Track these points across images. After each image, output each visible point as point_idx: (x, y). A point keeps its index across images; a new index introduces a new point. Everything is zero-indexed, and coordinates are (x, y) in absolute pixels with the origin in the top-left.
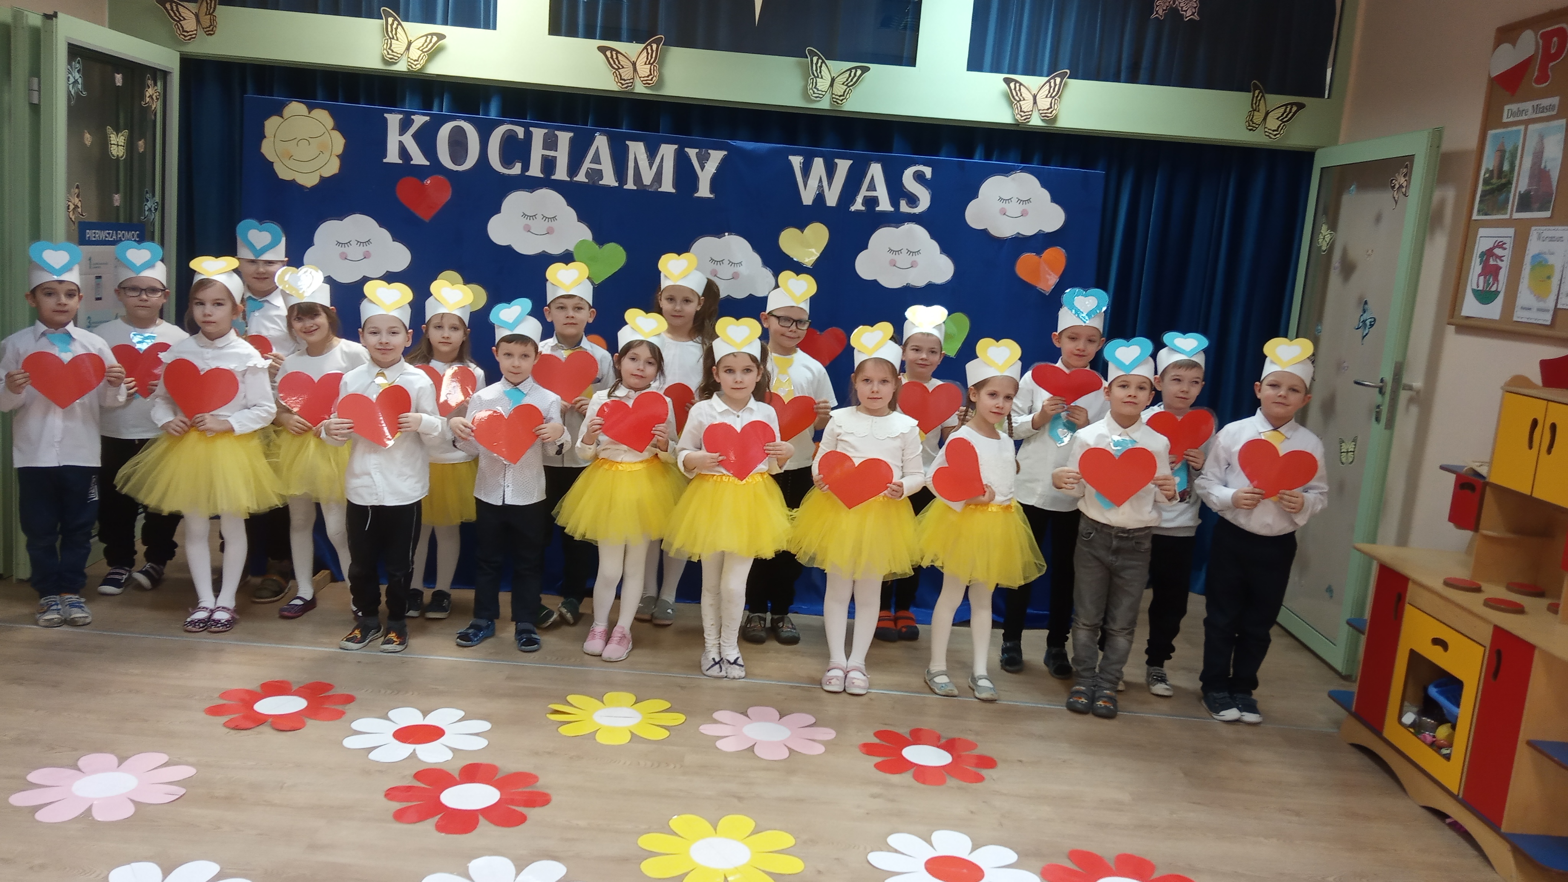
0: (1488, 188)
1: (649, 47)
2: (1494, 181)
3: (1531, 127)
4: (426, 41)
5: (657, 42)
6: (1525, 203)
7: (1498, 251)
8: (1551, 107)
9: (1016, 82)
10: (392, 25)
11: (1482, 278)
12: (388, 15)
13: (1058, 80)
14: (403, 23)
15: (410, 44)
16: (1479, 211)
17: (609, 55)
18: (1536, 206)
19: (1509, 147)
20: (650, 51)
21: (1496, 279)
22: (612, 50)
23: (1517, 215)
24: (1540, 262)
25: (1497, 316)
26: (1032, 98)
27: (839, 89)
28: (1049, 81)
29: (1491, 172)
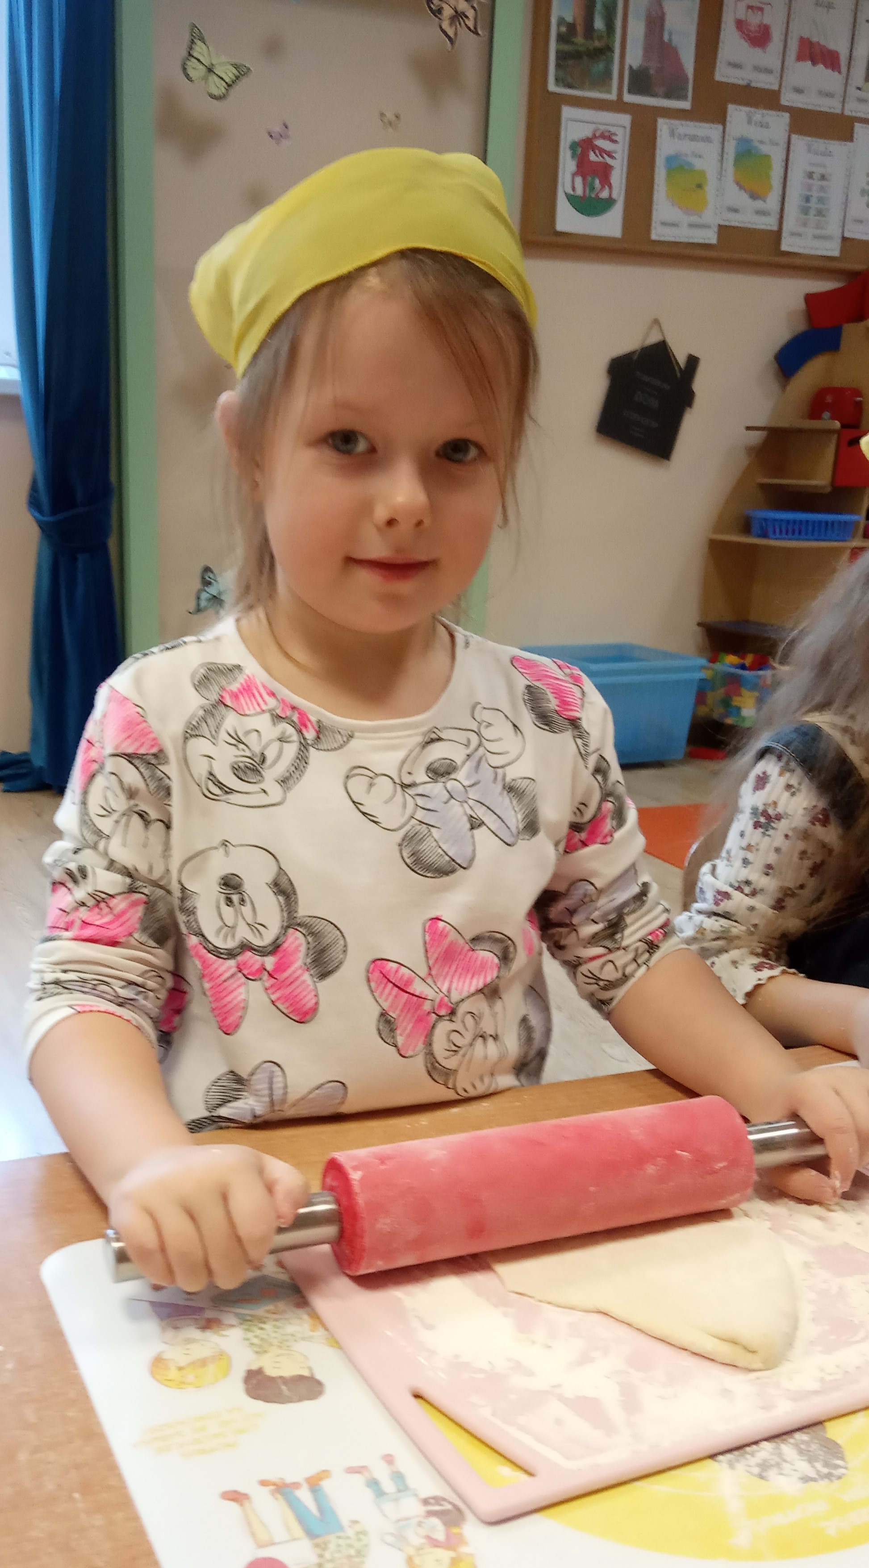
6: (640, 83)
7: (599, 143)
16: (557, 80)
18: (661, 90)
21: (606, 182)
23: (628, 98)
24: (677, 165)
25: (617, 231)
29: (571, 27)
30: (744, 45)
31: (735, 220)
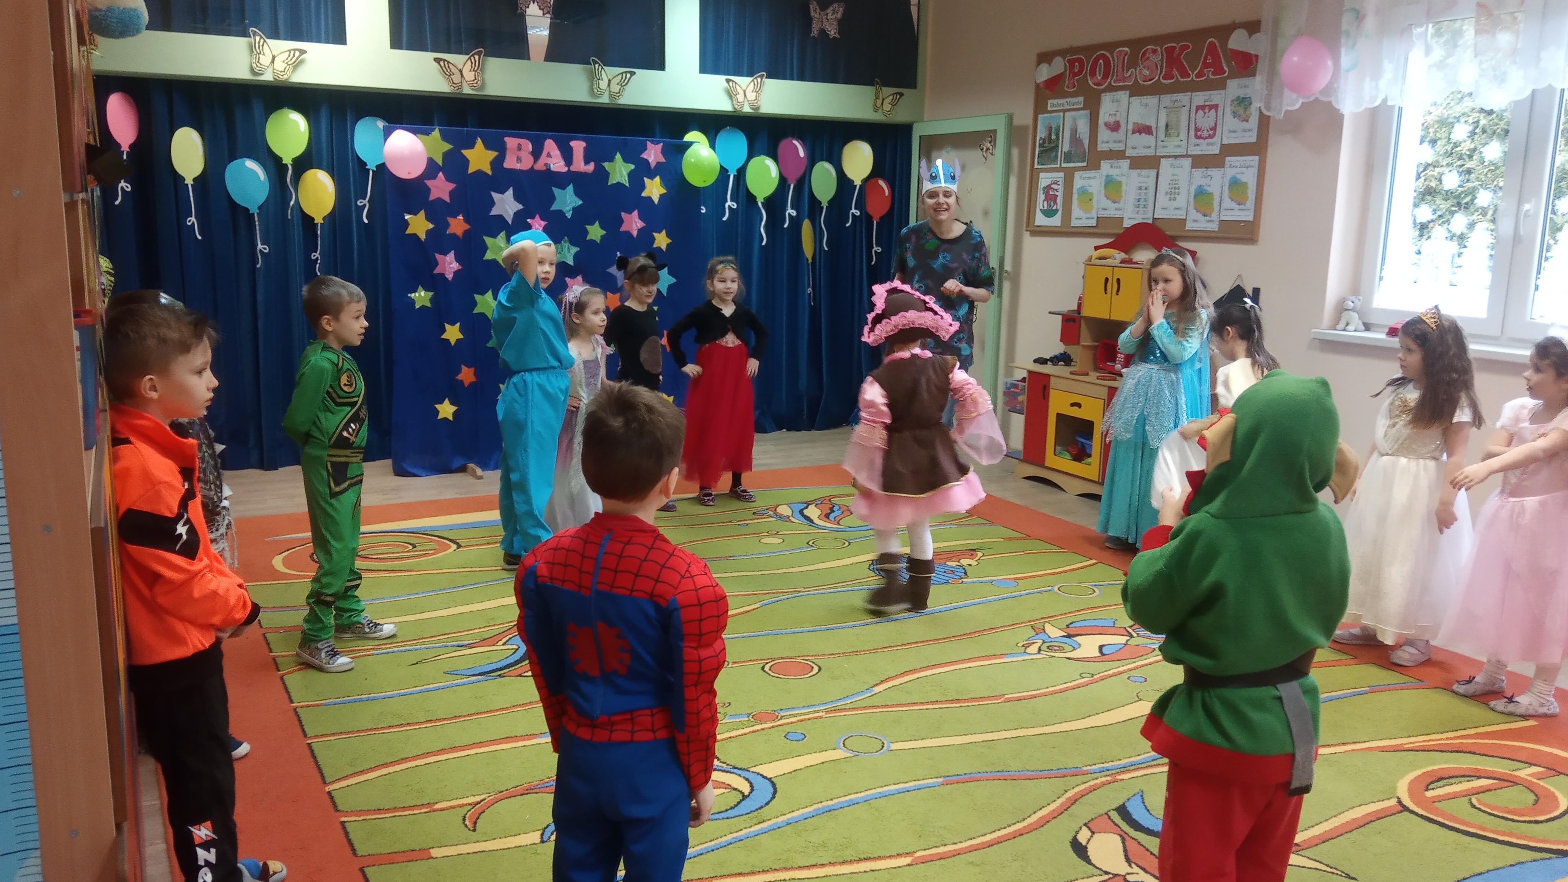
0: (1042, 149)
1: (472, 58)
2: (1046, 145)
3: (1067, 114)
4: (289, 56)
5: (479, 54)
6: (1068, 158)
7: (1053, 186)
8: (1078, 103)
9: (733, 81)
10: (259, 43)
11: (1045, 203)
12: (255, 34)
13: (759, 80)
14: (268, 40)
15: (274, 58)
16: (1038, 163)
17: (443, 65)
18: (1076, 159)
19: (1054, 126)
20: (473, 61)
21: (1055, 203)
22: (444, 60)
23: (1064, 165)
24: (1083, 192)
25: (1058, 224)
26: (743, 92)
27: (615, 88)
28: (753, 80)
29: (1044, 140)
30: (1109, 132)
31: (1105, 214)
